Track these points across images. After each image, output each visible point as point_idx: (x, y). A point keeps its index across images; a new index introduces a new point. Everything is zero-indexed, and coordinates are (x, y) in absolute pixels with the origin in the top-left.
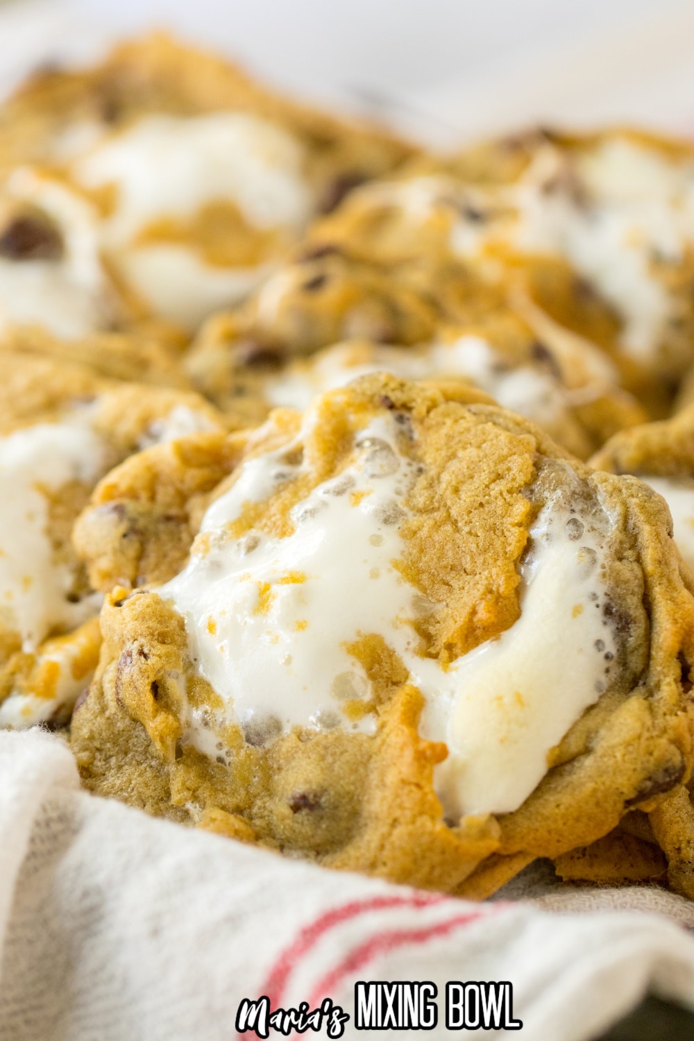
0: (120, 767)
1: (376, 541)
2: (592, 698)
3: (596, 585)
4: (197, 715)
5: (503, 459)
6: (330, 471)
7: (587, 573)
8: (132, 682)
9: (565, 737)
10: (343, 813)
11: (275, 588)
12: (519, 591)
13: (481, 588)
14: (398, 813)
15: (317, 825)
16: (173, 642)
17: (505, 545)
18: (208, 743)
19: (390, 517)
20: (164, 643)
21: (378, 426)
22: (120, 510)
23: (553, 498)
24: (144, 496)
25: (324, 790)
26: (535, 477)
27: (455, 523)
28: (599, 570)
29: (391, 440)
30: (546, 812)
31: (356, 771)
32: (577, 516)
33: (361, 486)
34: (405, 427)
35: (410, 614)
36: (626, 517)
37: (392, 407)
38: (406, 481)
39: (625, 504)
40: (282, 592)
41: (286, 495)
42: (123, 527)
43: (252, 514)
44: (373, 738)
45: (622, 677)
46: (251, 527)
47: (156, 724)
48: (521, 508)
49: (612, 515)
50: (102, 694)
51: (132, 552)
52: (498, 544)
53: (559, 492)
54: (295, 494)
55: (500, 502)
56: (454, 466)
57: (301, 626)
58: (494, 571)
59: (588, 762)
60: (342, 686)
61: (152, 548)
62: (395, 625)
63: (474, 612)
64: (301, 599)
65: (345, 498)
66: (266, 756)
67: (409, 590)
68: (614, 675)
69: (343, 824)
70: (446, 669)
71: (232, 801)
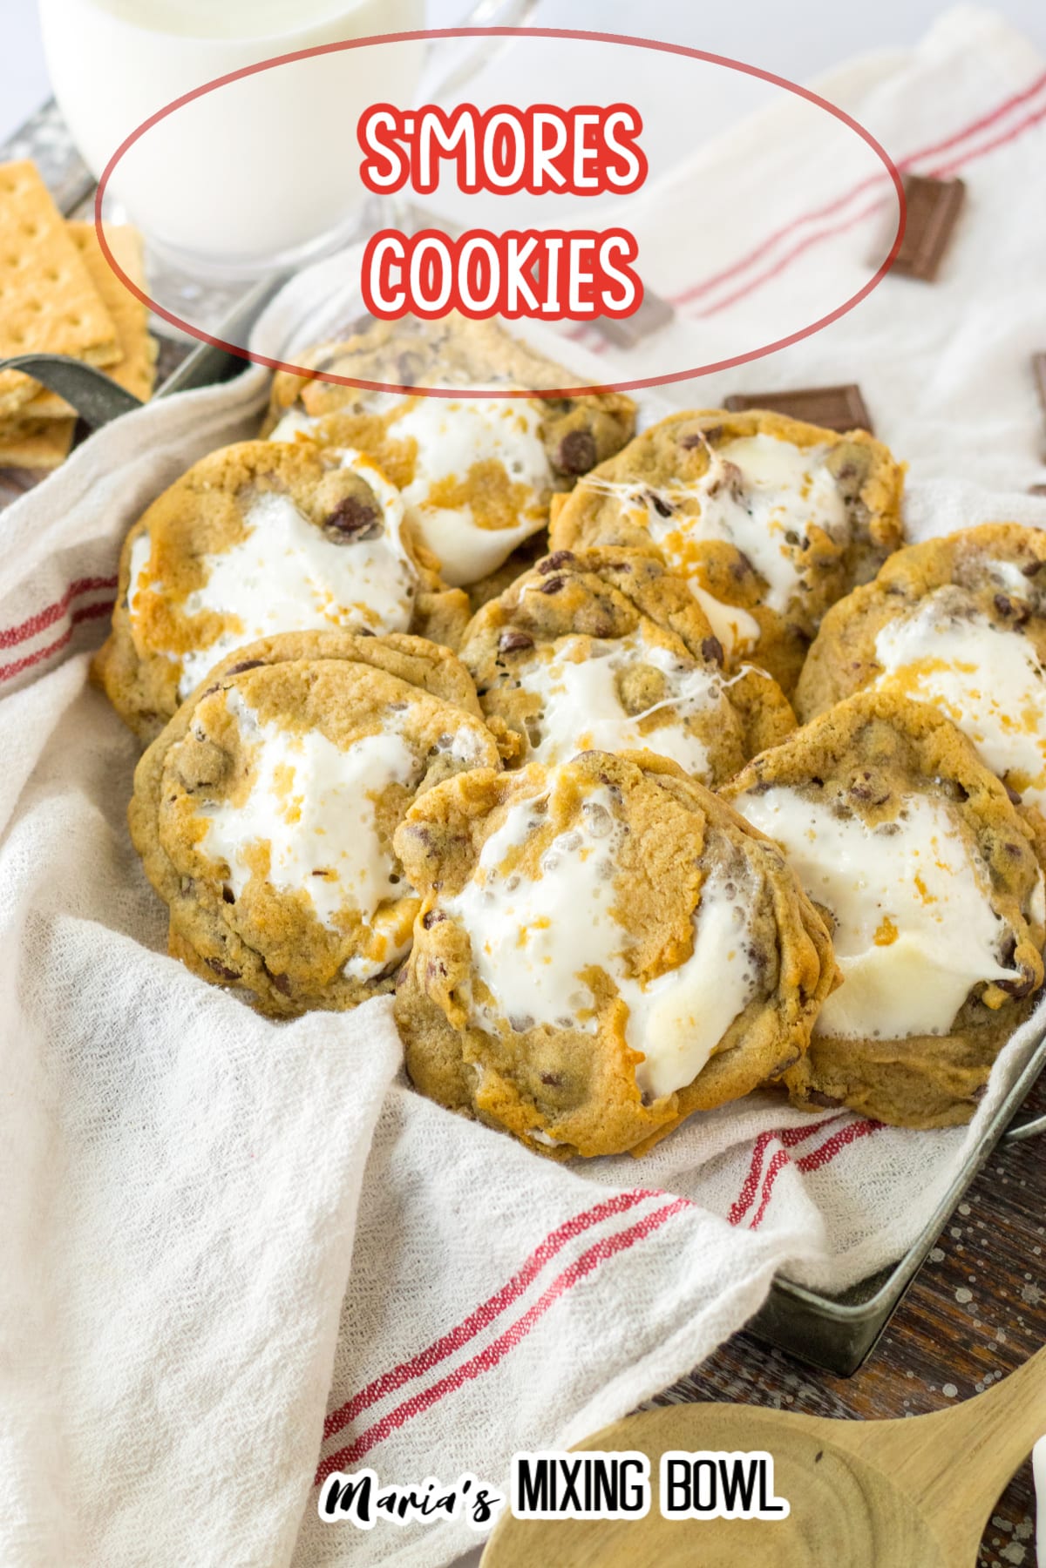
0: (429, 1029)
1: (596, 893)
2: (739, 1009)
3: (744, 937)
4: (479, 1010)
5: (683, 836)
6: (565, 825)
7: (738, 929)
8: (435, 988)
9: (723, 1038)
10: (576, 1089)
11: (530, 932)
12: (693, 937)
13: (668, 937)
14: (612, 1096)
15: (559, 1095)
16: (463, 959)
17: (684, 903)
18: (488, 1026)
19: (607, 870)
20: (457, 961)
21: (597, 795)
22: (424, 834)
23: (717, 869)
24: (440, 820)
25: (563, 1073)
26: (704, 850)
27: (650, 882)
28: (746, 927)
29: (607, 806)
30: (709, 1087)
31: (584, 1061)
32: (732, 881)
33: (588, 843)
34: (616, 795)
35: (621, 949)
36: (765, 883)
37: (607, 782)
38: (617, 840)
39: (765, 874)
40: (534, 934)
41: (536, 841)
42: (427, 850)
43: (514, 856)
44: (595, 1037)
45: (760, 993)
46: (513, 867)
47: (454, 1016)
48: (694, 878)
49: (757, 879)
50: (416, 977)
51: (433, 866)
52: (679, 903)
53: (720, 866)
54: (542, 840)
55: (681, 871)
56: (650, 835)
57: (548, 960)
58: (677, 924)
59: (737, 1055)
60: (575, 999)
61: (446, 863)
62: (610, 958)
63: (662, 953)
64: (547, 941)
65: (576, 852)
66: (526, 1038)
67: (619, 930)
68: (756, 991)
69: (575, 1096)
70: (644, 989)
71: (503, 1065)
